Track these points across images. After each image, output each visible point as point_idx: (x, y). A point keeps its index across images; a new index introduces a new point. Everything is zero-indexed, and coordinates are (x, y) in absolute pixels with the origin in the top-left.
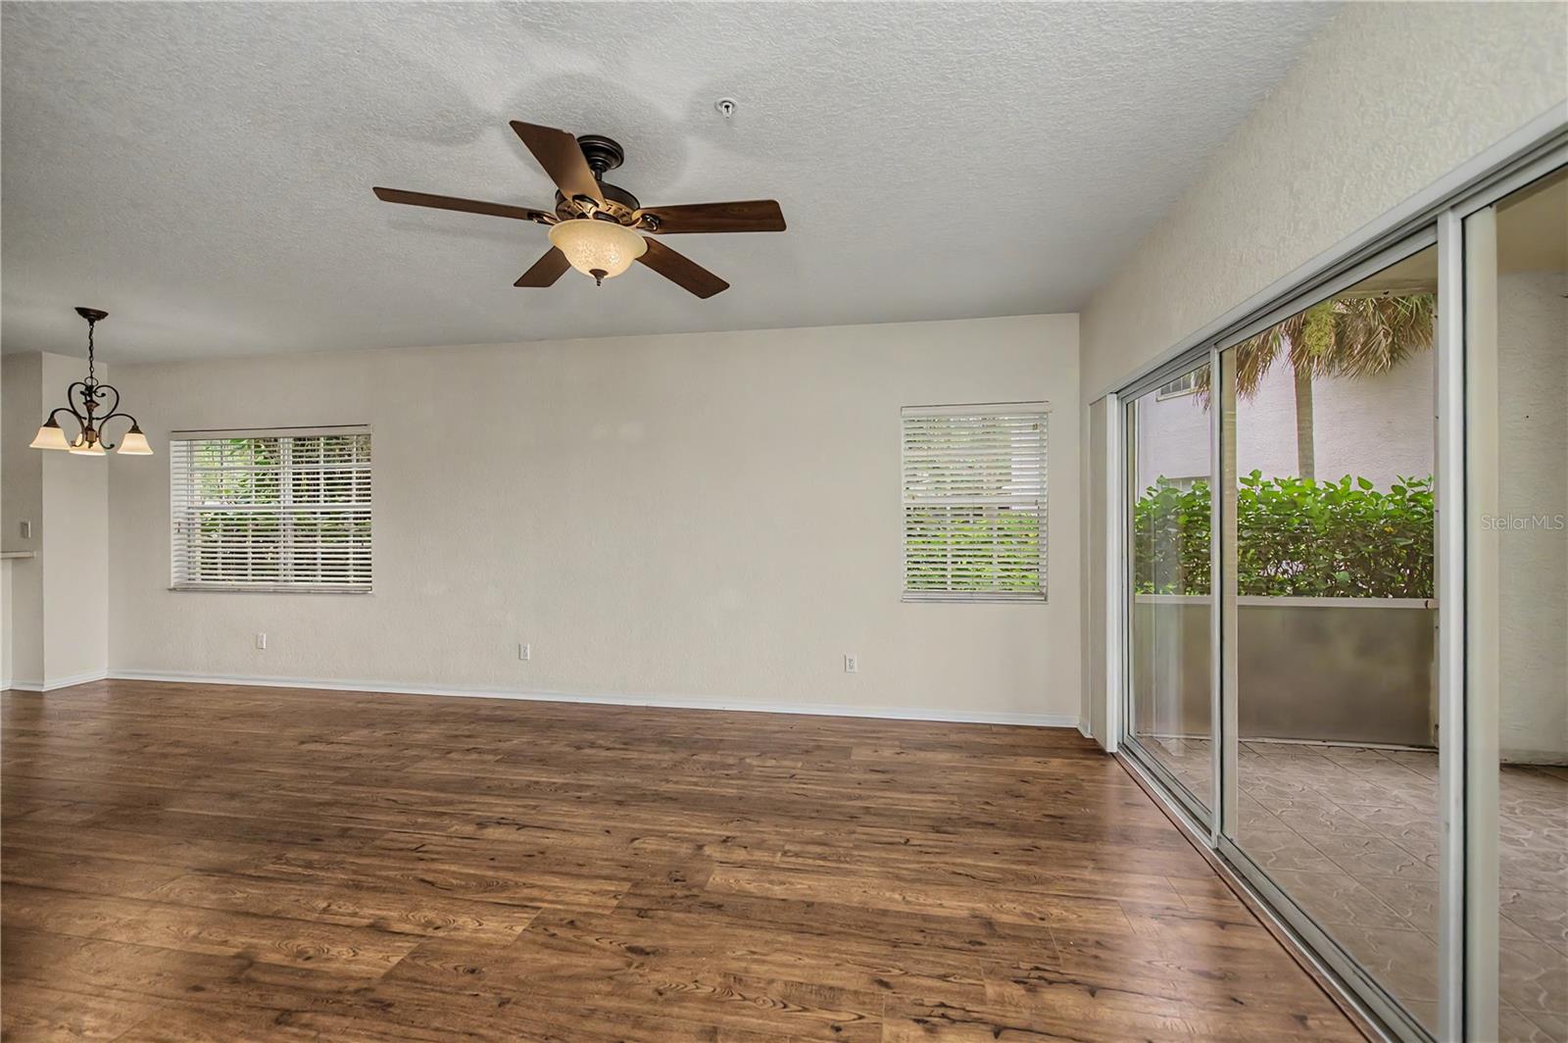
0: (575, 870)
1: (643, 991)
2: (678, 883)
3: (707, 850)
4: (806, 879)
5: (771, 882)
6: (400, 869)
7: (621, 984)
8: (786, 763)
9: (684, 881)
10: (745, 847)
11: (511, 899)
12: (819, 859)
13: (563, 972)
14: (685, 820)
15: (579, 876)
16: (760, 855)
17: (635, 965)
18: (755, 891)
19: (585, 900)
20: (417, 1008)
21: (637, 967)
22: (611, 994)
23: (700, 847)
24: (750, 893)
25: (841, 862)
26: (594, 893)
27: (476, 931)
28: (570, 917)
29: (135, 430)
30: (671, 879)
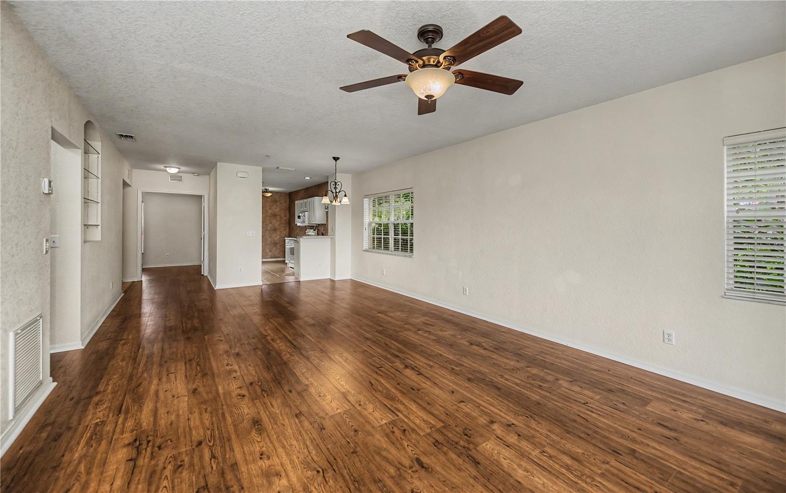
0: (425, 405)
1: (407, 486)
2: (466, 437)
3: (495, 426)
4: (544, 476)
5: (519, 466)
6: (368, 374)
7: (400, 475)
8: (586, 392)
9: (470, 437)
10: (519, 435)
11: (392, 406)
12: (565, 469)
13: (384, 453)
14: (495, 403)
15: (424, 409)
16: (525, 445)
17: (413, 469)
18: (506, 466)
19: (418, 421)
20: (330, 435)
21: (413, 471)
22: (392, 477)
23: (492, 422)
24: (502, 465)
25: (582, 480)
26: (424, 421)
27: (370, 413)
28: (405, 427)
29: (345, 196)
30: (463, 433)
